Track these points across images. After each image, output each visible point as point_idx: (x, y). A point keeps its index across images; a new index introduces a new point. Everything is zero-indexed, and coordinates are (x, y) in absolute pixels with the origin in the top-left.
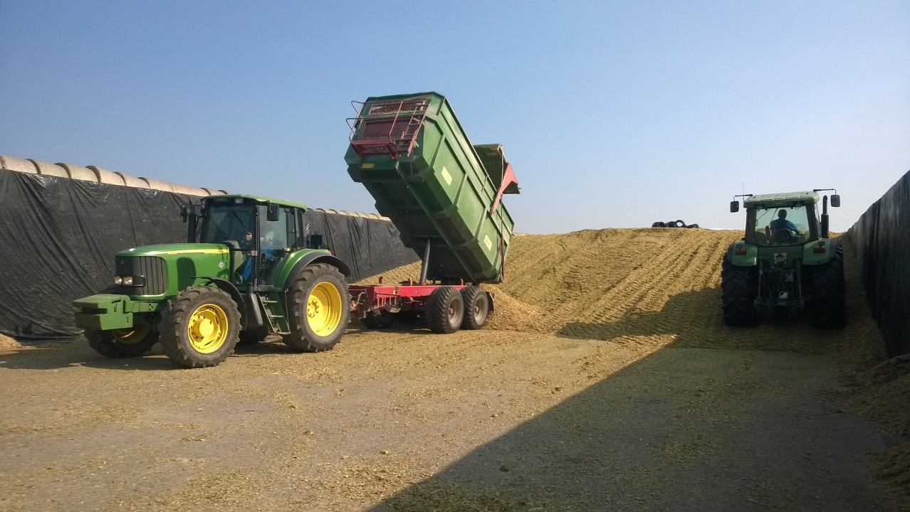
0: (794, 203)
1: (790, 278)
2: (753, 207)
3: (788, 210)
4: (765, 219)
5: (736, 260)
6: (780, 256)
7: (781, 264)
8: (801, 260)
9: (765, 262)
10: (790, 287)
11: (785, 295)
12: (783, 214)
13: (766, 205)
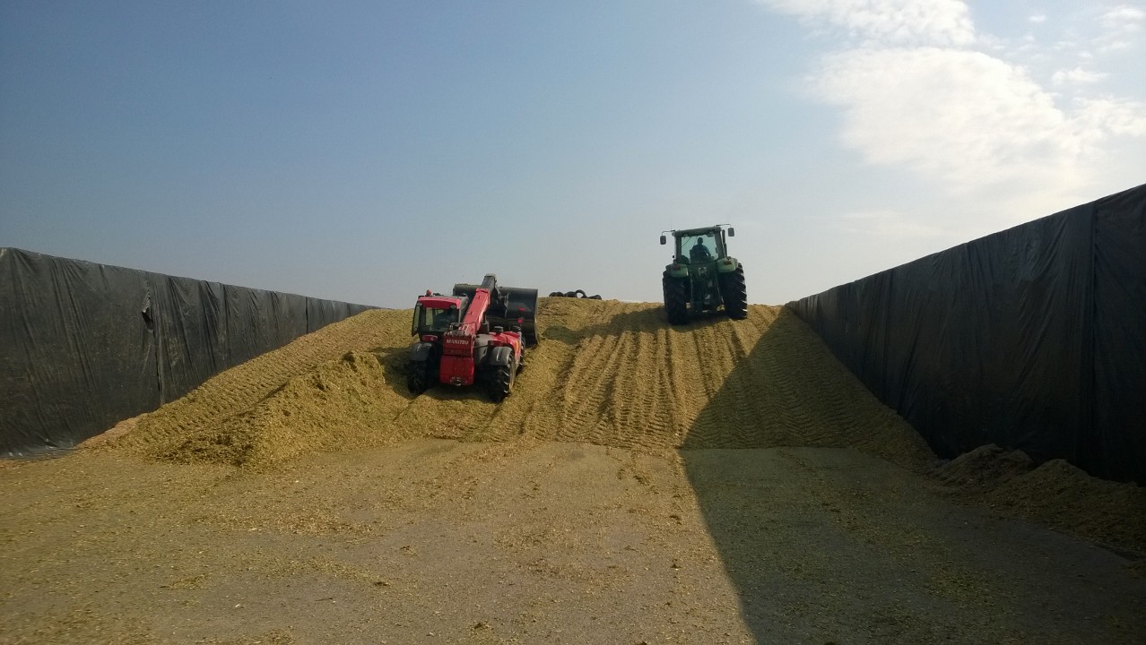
0: (708, 232)
1: (710, 284)
2: (679, 236)
3: (704, 237)
4: (689, 244)
5: (675, 274)
6: (702, 270)
7: (703, 276)
8: (717, 270)
9: (694, 274)
10: (712, 291)
11: (709, 297)
12: (700, 241)
13: (690, 233)
